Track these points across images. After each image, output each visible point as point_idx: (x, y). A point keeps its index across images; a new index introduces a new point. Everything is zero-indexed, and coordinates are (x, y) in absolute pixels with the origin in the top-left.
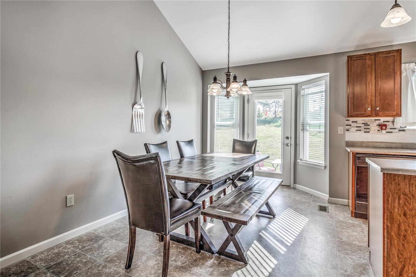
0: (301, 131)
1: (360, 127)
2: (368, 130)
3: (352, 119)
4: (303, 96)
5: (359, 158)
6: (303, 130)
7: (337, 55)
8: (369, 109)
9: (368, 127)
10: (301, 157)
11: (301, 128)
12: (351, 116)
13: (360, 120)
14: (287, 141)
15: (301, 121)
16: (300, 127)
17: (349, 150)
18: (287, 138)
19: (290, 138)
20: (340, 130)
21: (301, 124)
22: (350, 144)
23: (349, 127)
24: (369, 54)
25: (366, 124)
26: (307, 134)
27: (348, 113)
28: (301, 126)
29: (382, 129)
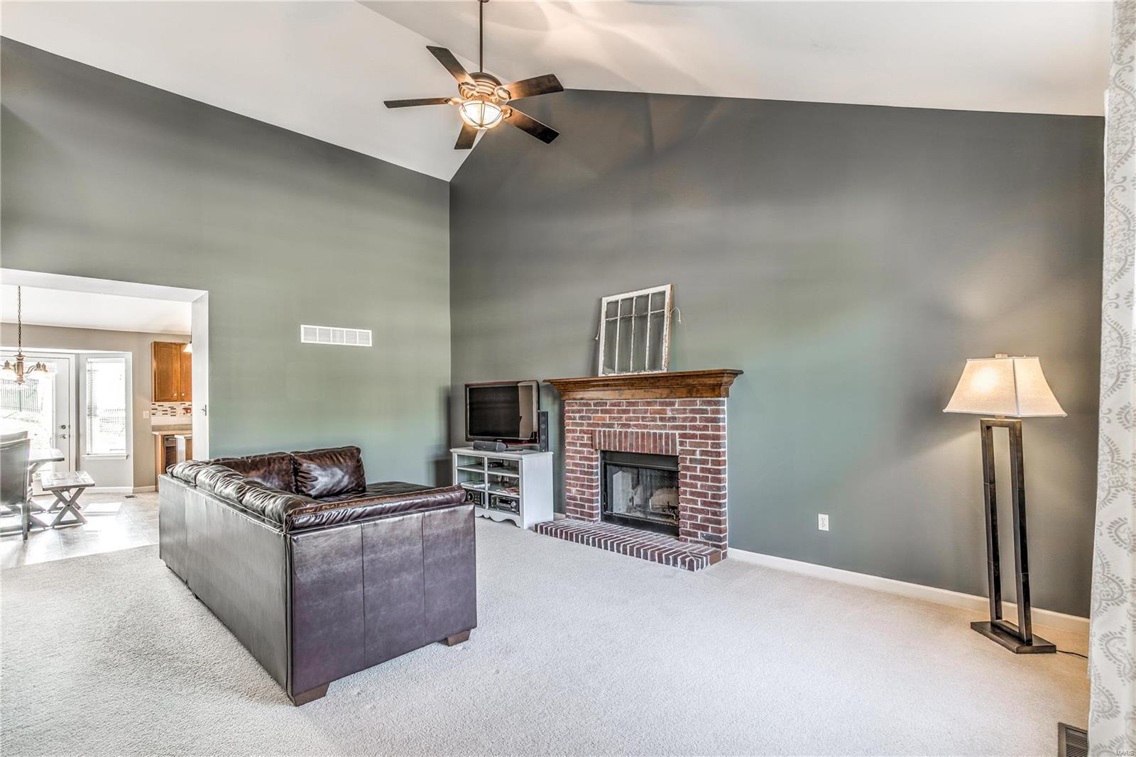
0: (87, 417)
1: (166, 411)
2: (174, 414)
3: (158, 403)
4: (89, 371)
5: (167, 439)
6: (90, 415)
7: (141, 335)
8: (175, 395)
9: (174, 411)
10: (88, 450)
11: (87, 413)
12: (158, 401)
13: (167, 404)
14: (62, 432)
15: (87, 404)
16: (84, 411)
17: (157, 433)
18: (63, 427)
19: (67, 427)
20: (146, 414)
21: (87, 407)
22: (155, 428)
23: (155, 411)
24: (175, 344)
25: (172, 408)
26: (96, 421)
27: (155, 398)
28: (87, 410)
29: (187, 412)
